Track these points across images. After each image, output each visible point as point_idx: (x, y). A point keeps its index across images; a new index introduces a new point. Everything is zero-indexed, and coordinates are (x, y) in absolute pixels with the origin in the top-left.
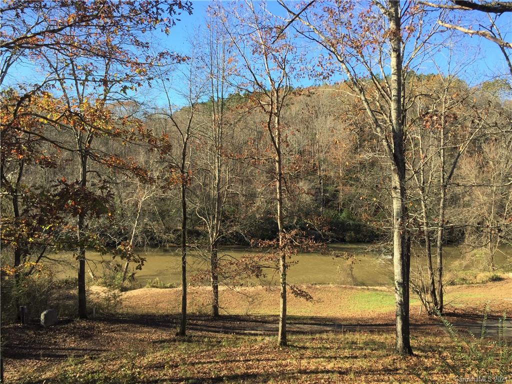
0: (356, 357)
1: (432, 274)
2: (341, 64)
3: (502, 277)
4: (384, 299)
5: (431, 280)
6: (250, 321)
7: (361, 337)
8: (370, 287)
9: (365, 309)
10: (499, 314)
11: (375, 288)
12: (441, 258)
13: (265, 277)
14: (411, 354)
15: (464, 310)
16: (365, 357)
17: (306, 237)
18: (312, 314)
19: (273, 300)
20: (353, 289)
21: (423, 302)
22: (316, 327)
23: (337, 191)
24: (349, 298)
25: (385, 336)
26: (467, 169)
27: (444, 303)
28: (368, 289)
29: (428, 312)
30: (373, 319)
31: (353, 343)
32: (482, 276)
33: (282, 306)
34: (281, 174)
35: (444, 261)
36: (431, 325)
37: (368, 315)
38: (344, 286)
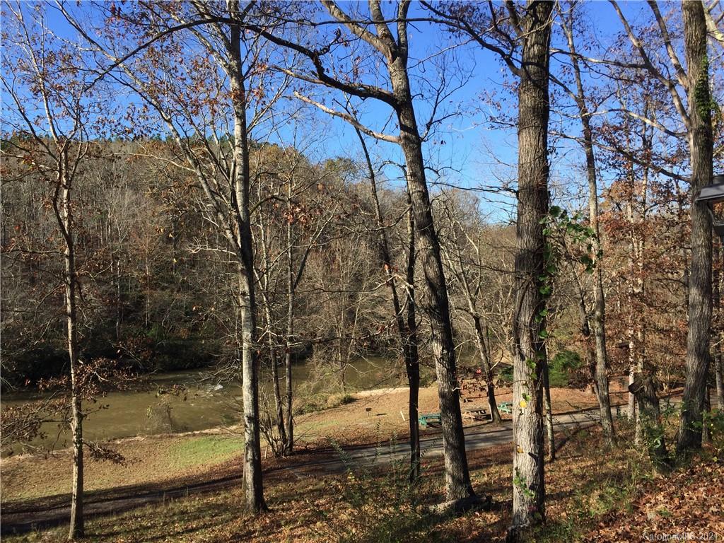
0: (193, 530)
1: (280, 403)
2: (167, 124)
3: (355, 397)
4: (217, 445)
5: (279, 411)
6: (9, 513)
7: (191, 504)
8: (196, 432)
9: (191, 464)
10: (355, 442)
11: (204, 432)
12: (290, 380)
13: (43, 438)
14: (265, 509)
15: (316, 444)
16: (205, 526)
17: (118, 368)
18: (113, 485)
19: (45, 474)
20: (172, 437)
21: (269, 441)
22: (121, 504)
23: (142, 297)
24: (168, 452)
25: (224, 495)
26: (314, 267)
27: (295, 438)
28: (194, 435)
29: (276, 453)
30: (203, 475)
31: (182, 513)
32: (333, 399)
33: (75, 478)
34: (73, 276)
35: (294, 384)
36: (281, 468)
37: (197, 471)
38: (159, 436)
